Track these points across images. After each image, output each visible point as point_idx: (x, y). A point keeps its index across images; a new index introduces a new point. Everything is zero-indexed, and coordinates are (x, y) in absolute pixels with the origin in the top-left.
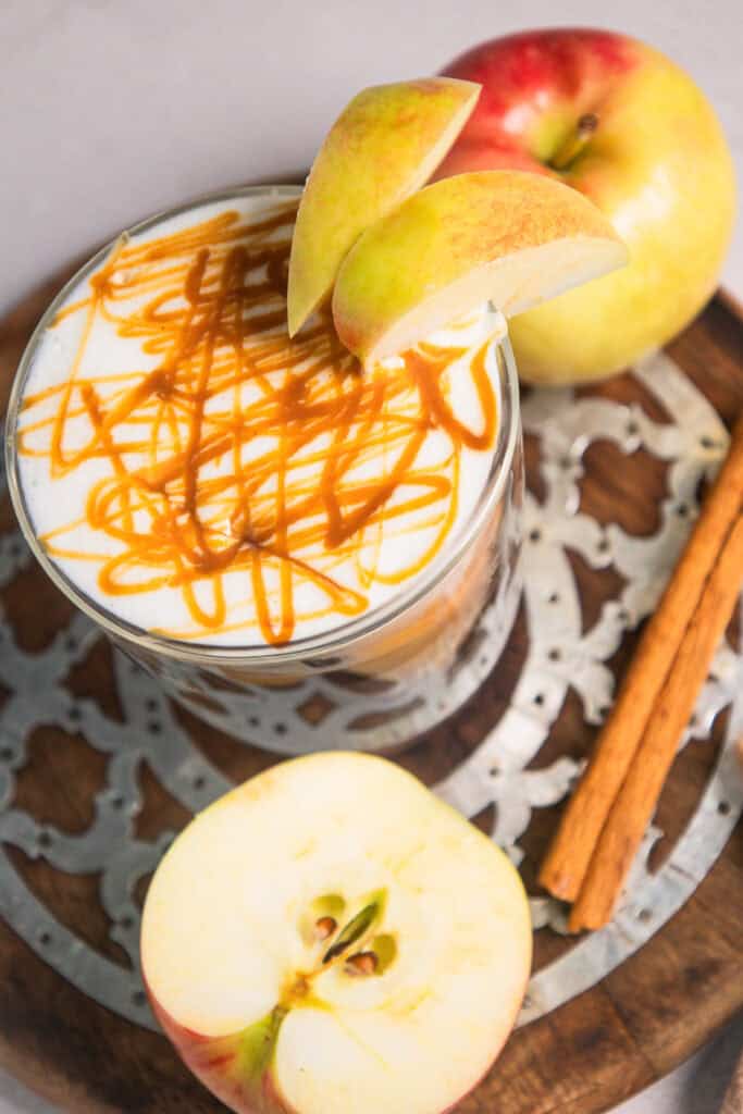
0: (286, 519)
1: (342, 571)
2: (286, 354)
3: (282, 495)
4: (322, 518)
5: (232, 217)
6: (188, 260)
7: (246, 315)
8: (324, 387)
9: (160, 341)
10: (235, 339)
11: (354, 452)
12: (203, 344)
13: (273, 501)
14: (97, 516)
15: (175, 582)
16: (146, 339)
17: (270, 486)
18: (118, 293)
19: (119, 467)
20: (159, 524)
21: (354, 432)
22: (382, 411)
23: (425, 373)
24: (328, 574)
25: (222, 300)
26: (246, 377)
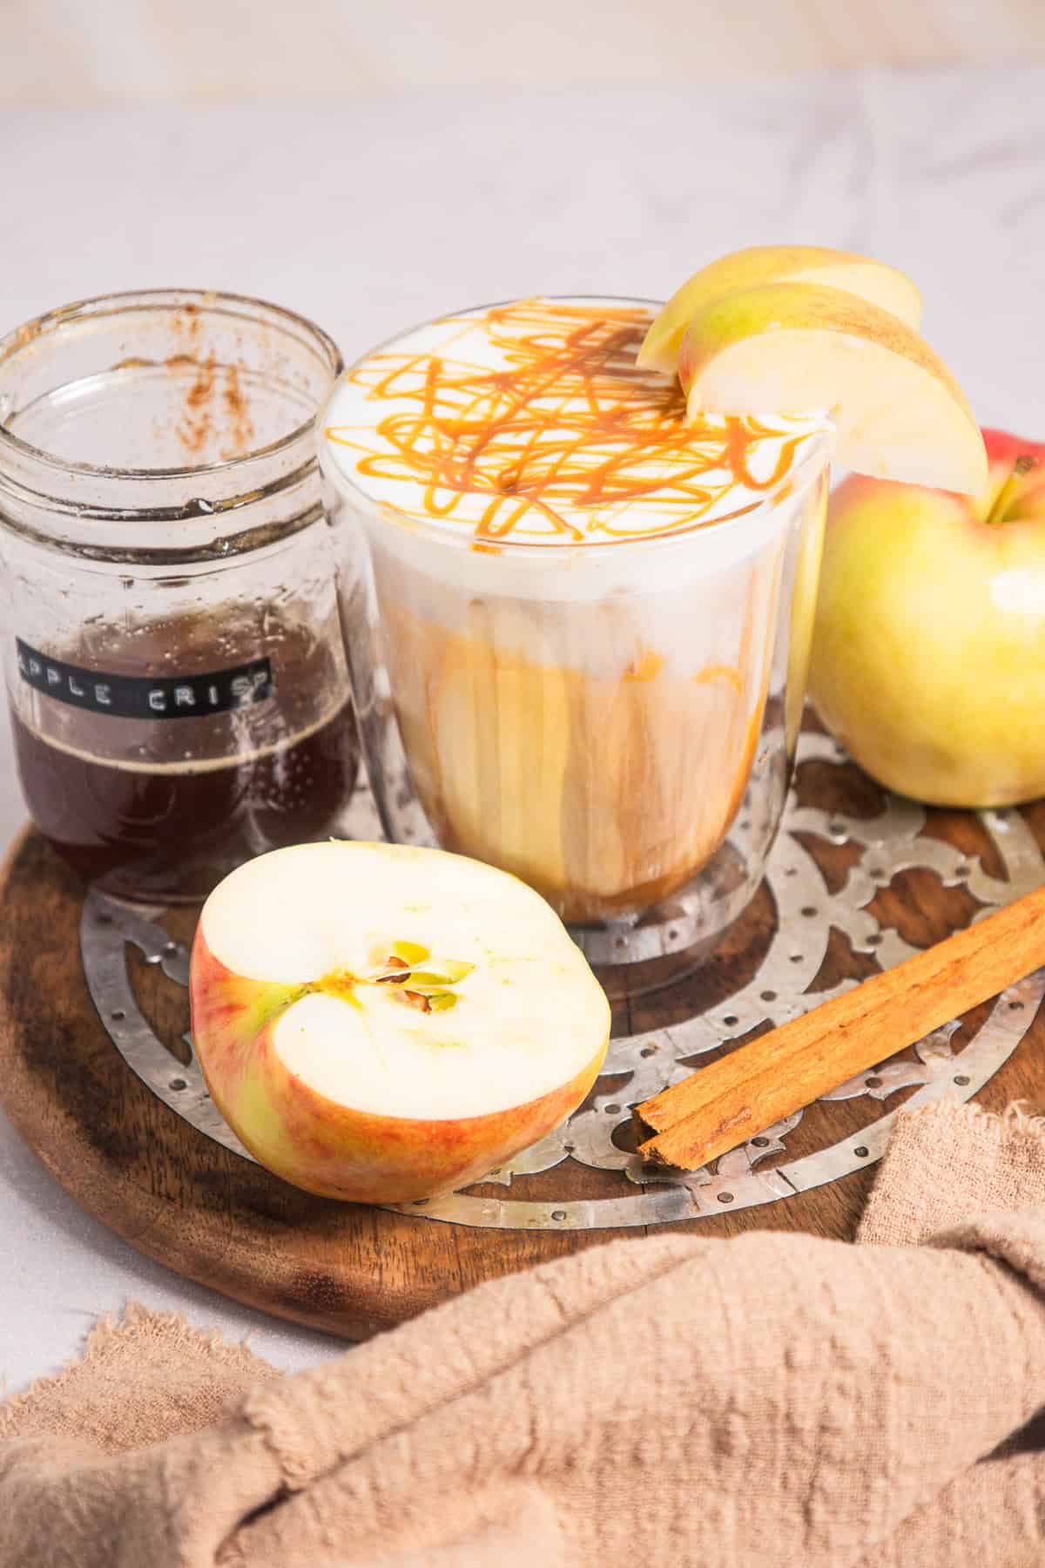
0: (553, 478)
1: (578, 518)
2: (626, 393)
3: (558, 465)
4: (584, 487)
5: (642, 312)
6: (585, 323)
7: (609, 365)
8: (646, 419)
9: (524, 357)
10: (589, 374)
11: (641, 460)
12: (559, 369)
13: (549, 467)
14: (387, 429)
15: (424, 483)
16: (509, 352)
17: (554, 458)
18: (507, 321)
19: (429, 410)
20: (437, 453)
21: (650, 450)
22: (686, 445)
23: (739, 438)
24: (564, 517)
25: (594, 352)
26: (580, 396)
